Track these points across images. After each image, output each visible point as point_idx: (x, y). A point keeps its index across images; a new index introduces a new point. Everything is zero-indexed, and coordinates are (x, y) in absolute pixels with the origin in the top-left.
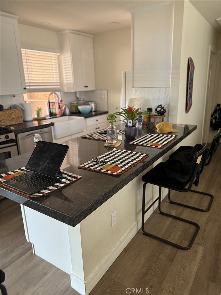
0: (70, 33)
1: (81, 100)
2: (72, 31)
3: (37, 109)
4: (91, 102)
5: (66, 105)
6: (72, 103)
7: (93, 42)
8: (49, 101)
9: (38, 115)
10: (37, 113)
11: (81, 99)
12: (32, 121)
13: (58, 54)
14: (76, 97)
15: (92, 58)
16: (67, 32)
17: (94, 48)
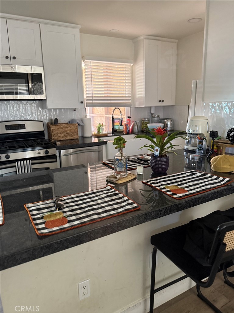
0: (145, 38)
1: (155, 117)
2: (147, 37)
3: (98, 126)
4: (167, 119)
5: (135, 122)
6: (143, 119)
7: (178, 49)
8: (113, 117)
9: (99, 131)
10: (98, 130)
11: (155, 115)
12: (91, 137)
13: (132, 64)
14: (151, 113)
15: (175, 67)
16: (142, 38)
17: (177, 55)
